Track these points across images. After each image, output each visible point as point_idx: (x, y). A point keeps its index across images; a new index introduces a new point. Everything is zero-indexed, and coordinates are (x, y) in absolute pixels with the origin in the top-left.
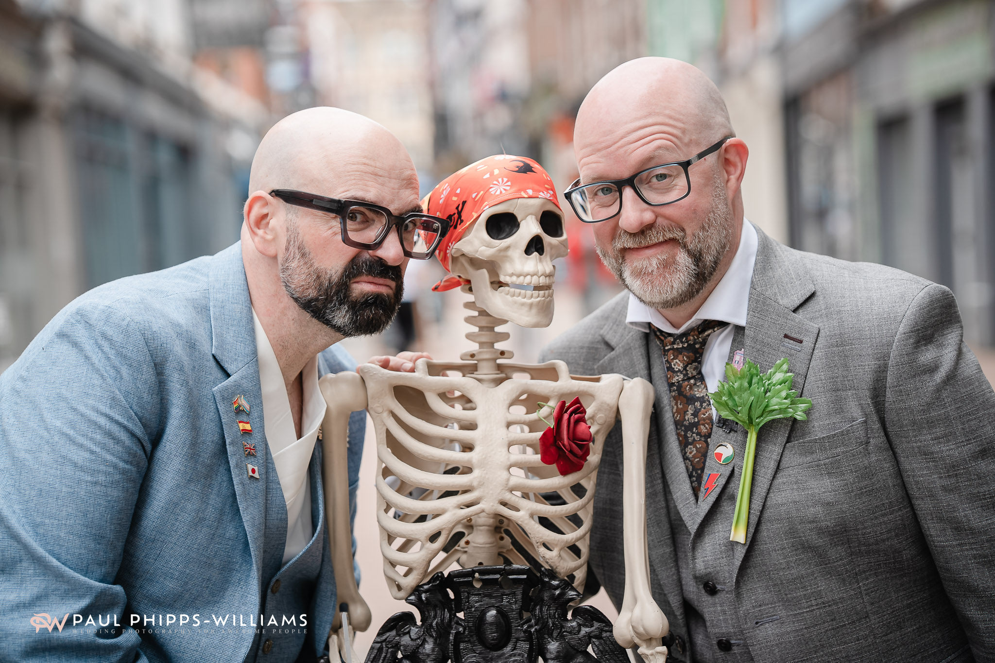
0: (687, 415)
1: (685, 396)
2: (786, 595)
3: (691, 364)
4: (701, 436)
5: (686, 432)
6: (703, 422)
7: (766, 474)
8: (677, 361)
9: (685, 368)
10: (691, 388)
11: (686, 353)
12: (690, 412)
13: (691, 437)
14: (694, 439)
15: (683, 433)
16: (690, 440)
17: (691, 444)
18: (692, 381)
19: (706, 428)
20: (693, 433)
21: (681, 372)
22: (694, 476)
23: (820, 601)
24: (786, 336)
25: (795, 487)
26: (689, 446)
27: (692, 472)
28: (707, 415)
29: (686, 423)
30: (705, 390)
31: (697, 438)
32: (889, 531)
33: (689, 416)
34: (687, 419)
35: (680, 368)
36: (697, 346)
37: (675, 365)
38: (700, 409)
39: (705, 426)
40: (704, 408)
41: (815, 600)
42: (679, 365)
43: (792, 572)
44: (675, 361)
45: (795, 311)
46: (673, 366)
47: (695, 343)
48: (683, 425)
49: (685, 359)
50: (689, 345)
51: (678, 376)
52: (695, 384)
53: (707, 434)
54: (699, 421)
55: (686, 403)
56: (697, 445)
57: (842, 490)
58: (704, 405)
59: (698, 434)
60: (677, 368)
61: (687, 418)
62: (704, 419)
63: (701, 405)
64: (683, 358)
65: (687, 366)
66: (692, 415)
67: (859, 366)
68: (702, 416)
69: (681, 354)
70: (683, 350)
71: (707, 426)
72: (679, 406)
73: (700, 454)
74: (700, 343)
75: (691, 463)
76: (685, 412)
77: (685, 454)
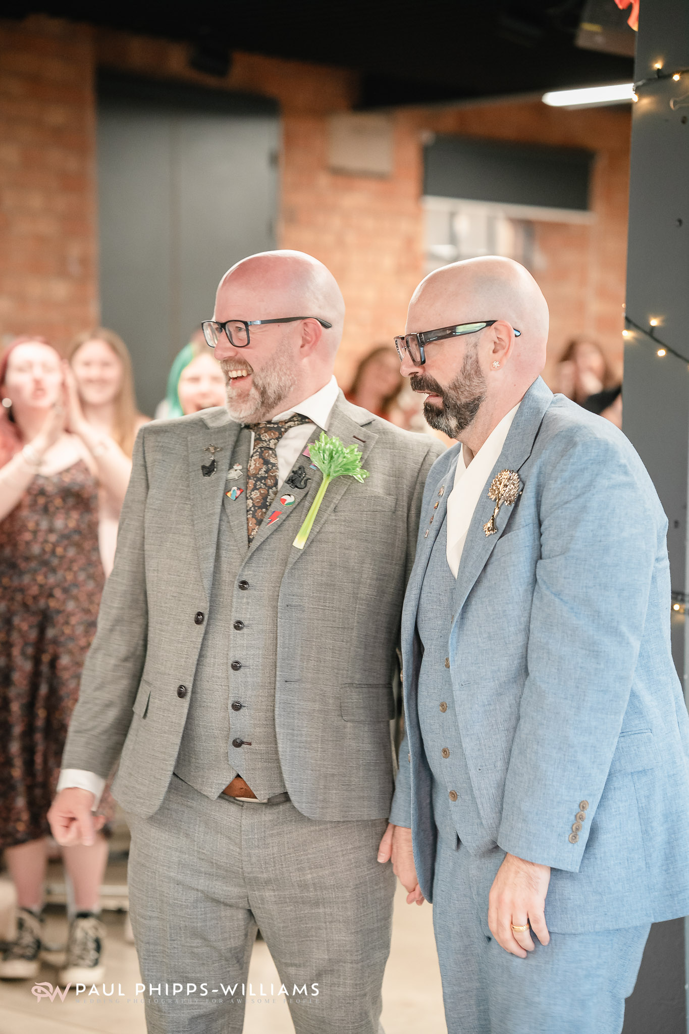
0: (261, 471)
3: (274, 440)
5: (256, 482)
8: (266, 434)
9: (270, 441)
10: (268, 456)
12: (264, 469)
16: (258, 487)
17: (257, 489)
18: (271, 452)
21: (266, 442)
22: (251, 511)
24: (354, 437)
26: (256, 491)
27: (251, 508)
28: (274, 474)
29: (259, 476)
30: (275, 460)
35: (266, 439)
36: (283, 430)
37: (263, 436)
38: (270, 470)
40: (273, 470)
42: (266, 437)
45: (362, 426)
47: (282, 428)
49: (272, 435)
51: (263, 444)
52: (271, 454)
54: (267, 477)
58: (274, 468)
59: (264, 485)
60: (264, 439)
61: (260, 473)
62: (271, 477)
63: (272, 468)
64: (271, 433)
65: (271, 439)
66: (265, 471)
67: (403, 463)
68: (271, 474)
69: (270, 431)
71: (272, 481)
72: (257, 465)
73: (261, 497)
75: (253, 502)
76: (260, 469)
77: (249, 496)
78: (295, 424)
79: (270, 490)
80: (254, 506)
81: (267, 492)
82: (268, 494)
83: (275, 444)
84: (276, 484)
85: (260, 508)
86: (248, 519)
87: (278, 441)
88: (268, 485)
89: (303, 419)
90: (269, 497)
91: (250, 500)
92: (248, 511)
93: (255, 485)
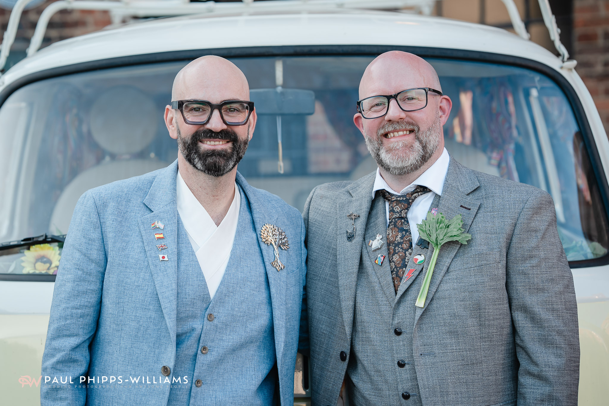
0: (398, 238)
1: (398, 228)
2: (440, 341)
3: (405, 210)
4: (403, 250)
5: (395, 247)
6: (405, 242)
7: (440, 272)
8: (398, 206)
9: (401, 212)
10: (401, 224)
11: (403, 203)
12: (399, 236)
13: (397, 250)
14: (399, 251)
15: (393, 248)
17: (397, 253)
18: (403, 221)
19: (407, 246)
20: (399, 248)
21: (398, 213)
22: (395, 271)
23: (458, 348)
24: (462, 206)
25: (456, 281)
26: (396, 255)
27: (394, 269)
28: (408, 239)
29: (396, 242)
30: (408, 227)
31: (401, 250)
32: (500, 314)
33: (398, 239)
34: (397, 240)
35: (398, 210)
36: (410, 201)
37: (395, 209)
38: (405, 235)
39: (406, 245)
40: (407, 235)
41: (456, 346)
42: (398, 209)
43: (446, 328)
44: (397, 206)
45: (468, 195)
46: (394, 209)
47: (409, 199)
48: (394, 243)
49: (403, 206)
50: (406, 199)
51: (396, 215)
52: (404, 223)
53: (406, 249)
54: (403, 242)
55: (398, 232)
56: (400, 254)
57: (481, 285)
58: (408, 233)
59: (402, 248)
60: (396, 210)
62: (406, 241)
63: (406, 233)
64: (402, 205)
65: (402, 210)
66: (400, 238)
68: (406, 239)
69: (401, 203)
70: (403, 201)
71: (407, 244)
72: (394, 233)
73: (400, 259)
74: (412, 200)
75: (395, 264)
76: (396, 236)
77: (392, 259)
78: (419, 195)
79: (407, 252)
80: (396, 267)
81: (404, 255)
82: (406, 256)
83: (406, 213)
84: (411, 246)
85: (401, 268)
86: (393, 278)
87: (408, 210)
88: (404, 249)
89: (424, 190)
90: (406, 258)
91: (393, 263)
92: (392, 272)
93: (394, 250)
